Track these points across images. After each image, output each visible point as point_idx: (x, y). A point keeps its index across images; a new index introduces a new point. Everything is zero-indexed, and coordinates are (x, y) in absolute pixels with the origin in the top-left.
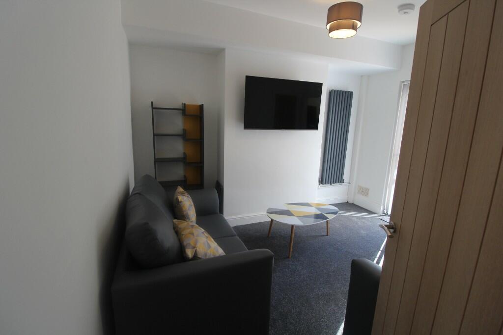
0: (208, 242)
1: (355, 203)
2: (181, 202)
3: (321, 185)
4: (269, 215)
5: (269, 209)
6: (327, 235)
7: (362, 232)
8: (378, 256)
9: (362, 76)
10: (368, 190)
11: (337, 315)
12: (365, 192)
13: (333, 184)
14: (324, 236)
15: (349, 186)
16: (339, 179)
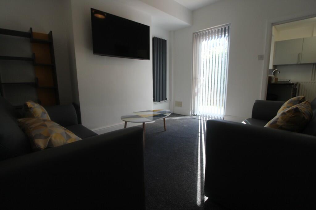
0: (66, 133)
1: (175, 113)
2: (31, 108)
3: (154, 102)
4: (123, 119)
5: (122, 116)
6: (165, 131)
7: (185, 125)
8: (199, 136)
9: (170, 32)
10: (182, 102)
11: (191, 177)
12: (179, 104)
13: (161, 102)
14: (163, 132)
15: (170, 102)
16: (164, 98)
